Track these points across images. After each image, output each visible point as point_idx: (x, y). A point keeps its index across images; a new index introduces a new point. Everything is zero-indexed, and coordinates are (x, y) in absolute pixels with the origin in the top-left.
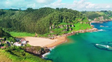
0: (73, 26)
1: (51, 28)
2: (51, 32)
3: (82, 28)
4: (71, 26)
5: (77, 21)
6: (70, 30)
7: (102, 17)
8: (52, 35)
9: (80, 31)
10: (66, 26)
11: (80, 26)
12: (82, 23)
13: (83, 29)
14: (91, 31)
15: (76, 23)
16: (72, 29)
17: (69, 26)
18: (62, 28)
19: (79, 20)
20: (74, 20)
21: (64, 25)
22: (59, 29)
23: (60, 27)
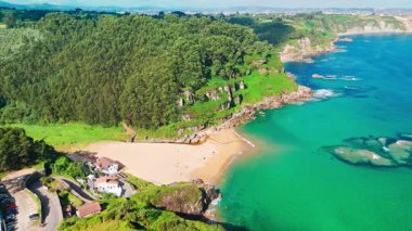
0: (242, 87)
1: (184, 102)
2: (185, 119)
3: (270, 89)
4: (237, 87)
5: (249, 67)
6: (237, 101)
7: (307, 40)
8: (189, 129)
9: (266, 101)
10: (226, 88)
11: (261, 83)
12: (264, 71)
13: (272, 95)
14: (296, 100)
15: (248, 72)
16: (241, 97)
17: (234, 90)
18: (214, 98)
19: (255, 63)
20: (242, 63)
21: (220, 88)
22: (206, 105)
23: (208, 95)
